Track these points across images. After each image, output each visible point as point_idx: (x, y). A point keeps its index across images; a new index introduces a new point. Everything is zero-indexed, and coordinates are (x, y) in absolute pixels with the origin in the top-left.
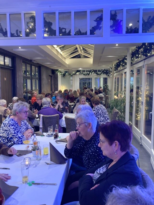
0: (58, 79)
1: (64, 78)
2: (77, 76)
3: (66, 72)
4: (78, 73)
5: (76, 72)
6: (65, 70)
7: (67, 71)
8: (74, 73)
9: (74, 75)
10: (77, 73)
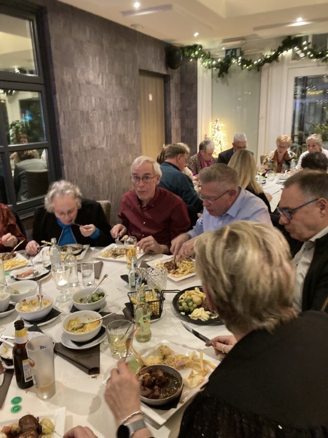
0: (196, 87)
1: (223, 82)
2: (286, 68)
3: (229, 53)
4: (288, 53)
5: (281, 49)
6: (225, 41)
7: (235, 50)
8: (268, 54)
9: (267, 64)
10: (285, 53)
